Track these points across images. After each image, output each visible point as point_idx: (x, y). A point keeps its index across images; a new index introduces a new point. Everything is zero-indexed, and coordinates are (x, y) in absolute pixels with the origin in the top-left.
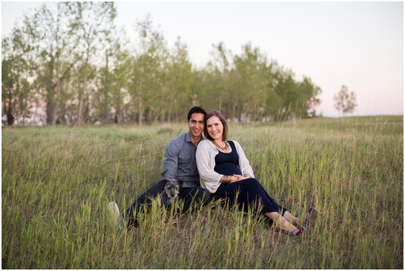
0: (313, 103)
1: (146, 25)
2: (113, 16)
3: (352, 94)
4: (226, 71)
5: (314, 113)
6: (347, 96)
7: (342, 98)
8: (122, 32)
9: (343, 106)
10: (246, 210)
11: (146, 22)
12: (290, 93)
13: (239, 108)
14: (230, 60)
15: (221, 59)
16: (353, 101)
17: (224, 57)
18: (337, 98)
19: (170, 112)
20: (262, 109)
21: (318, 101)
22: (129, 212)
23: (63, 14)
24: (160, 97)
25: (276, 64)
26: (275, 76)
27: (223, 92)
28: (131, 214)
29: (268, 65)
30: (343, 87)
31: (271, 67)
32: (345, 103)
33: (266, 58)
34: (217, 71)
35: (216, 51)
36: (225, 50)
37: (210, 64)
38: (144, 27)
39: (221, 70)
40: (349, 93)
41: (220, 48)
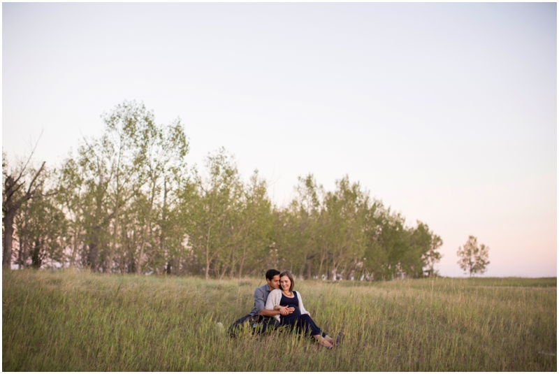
0: (429, 259)
1: (219, 161)
2: (183, 153)
3: (483, 247)
4: (314, 212)
5: (430, 271)
6: (477, 251)
7: (469, 253)
8: (194, 171)
9: (471, 263)
10: (300, 333)
11: (219, 157)
12: (396, 245)
13: (328, 261)
14: (321, 199)
15: (310, 198)
16: (483, 258)
17: (314, 195)
18: (463, 253)
19: (242, 264)
20: (360, 264)
21: (437, 256)
22: (231, 328)
23: (126, 147)
24: (231, 245)
25: (381, 205)
26: (378, 221)
27: (309, 241)
28: (232, 330)
29: (370, 206)
30: (471, 237)
31: (373, 209)
32: (473, 260)
33: (368, 198)
34: (303, 212)
35: (303, 185)
36: (316, 186)
37: (294, 203)
38: (218, 163)
39: (309, 211)
40: (478, 246)
41: (309, 183)
